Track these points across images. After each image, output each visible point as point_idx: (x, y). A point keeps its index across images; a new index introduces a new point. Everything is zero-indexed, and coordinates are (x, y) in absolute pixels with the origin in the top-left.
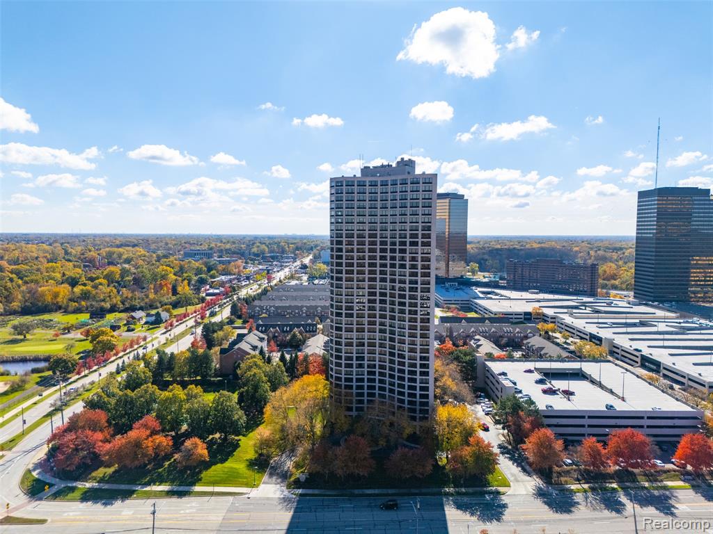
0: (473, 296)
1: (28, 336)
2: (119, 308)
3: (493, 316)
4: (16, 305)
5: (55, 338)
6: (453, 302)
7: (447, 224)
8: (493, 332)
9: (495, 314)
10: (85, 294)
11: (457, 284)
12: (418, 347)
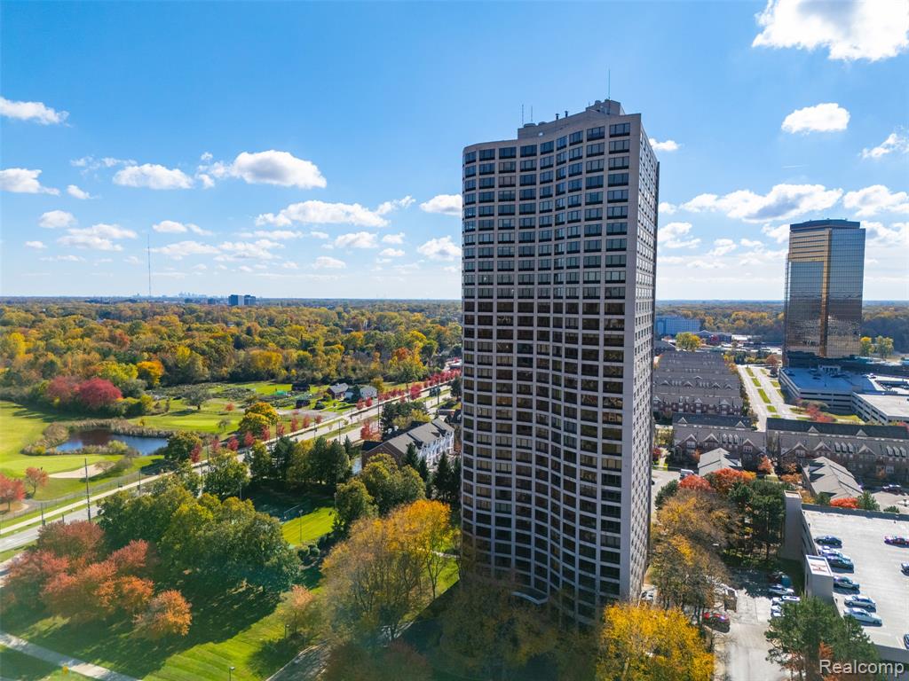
0: (860, 389)
1: (202, 408)
2: (331, 379)
3: (886, 423)
4: (225, 371)
5: (227, 411)
6: (820, 396)
7: (825, 270)
8: (864, 452)
9: (890, 421)
10: (302, 360)
11: (839, 368)
12: (599, 472)
